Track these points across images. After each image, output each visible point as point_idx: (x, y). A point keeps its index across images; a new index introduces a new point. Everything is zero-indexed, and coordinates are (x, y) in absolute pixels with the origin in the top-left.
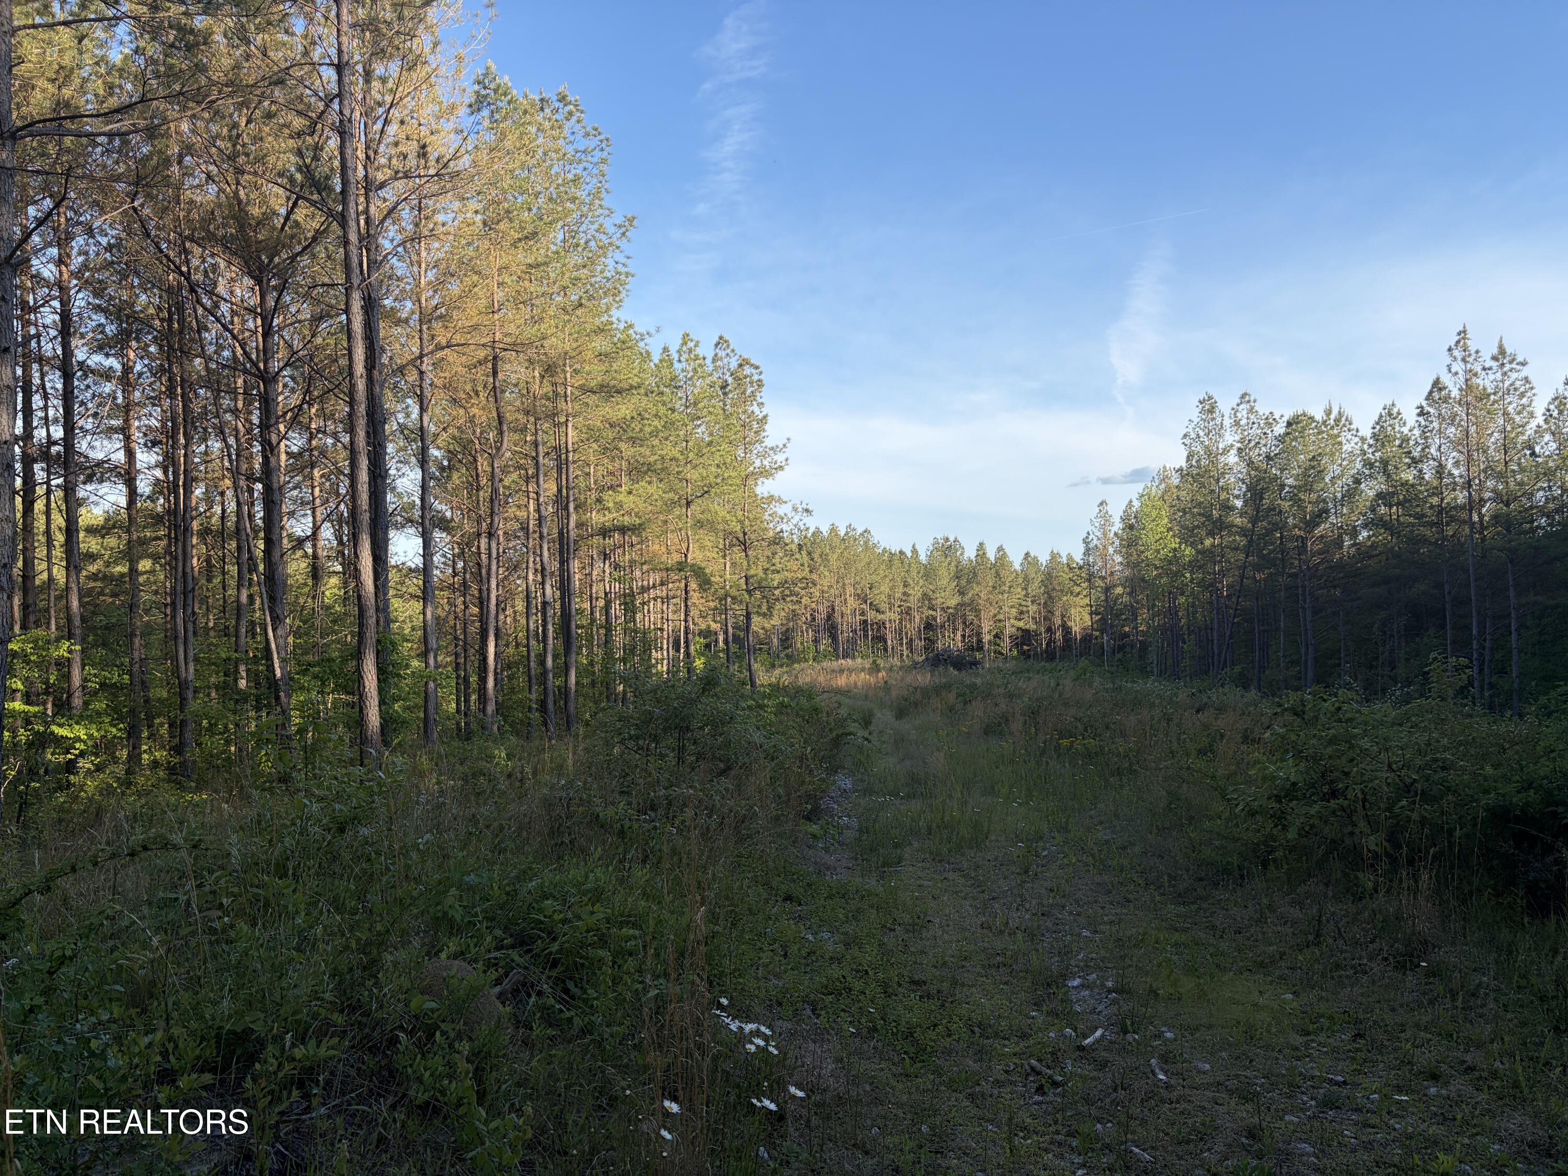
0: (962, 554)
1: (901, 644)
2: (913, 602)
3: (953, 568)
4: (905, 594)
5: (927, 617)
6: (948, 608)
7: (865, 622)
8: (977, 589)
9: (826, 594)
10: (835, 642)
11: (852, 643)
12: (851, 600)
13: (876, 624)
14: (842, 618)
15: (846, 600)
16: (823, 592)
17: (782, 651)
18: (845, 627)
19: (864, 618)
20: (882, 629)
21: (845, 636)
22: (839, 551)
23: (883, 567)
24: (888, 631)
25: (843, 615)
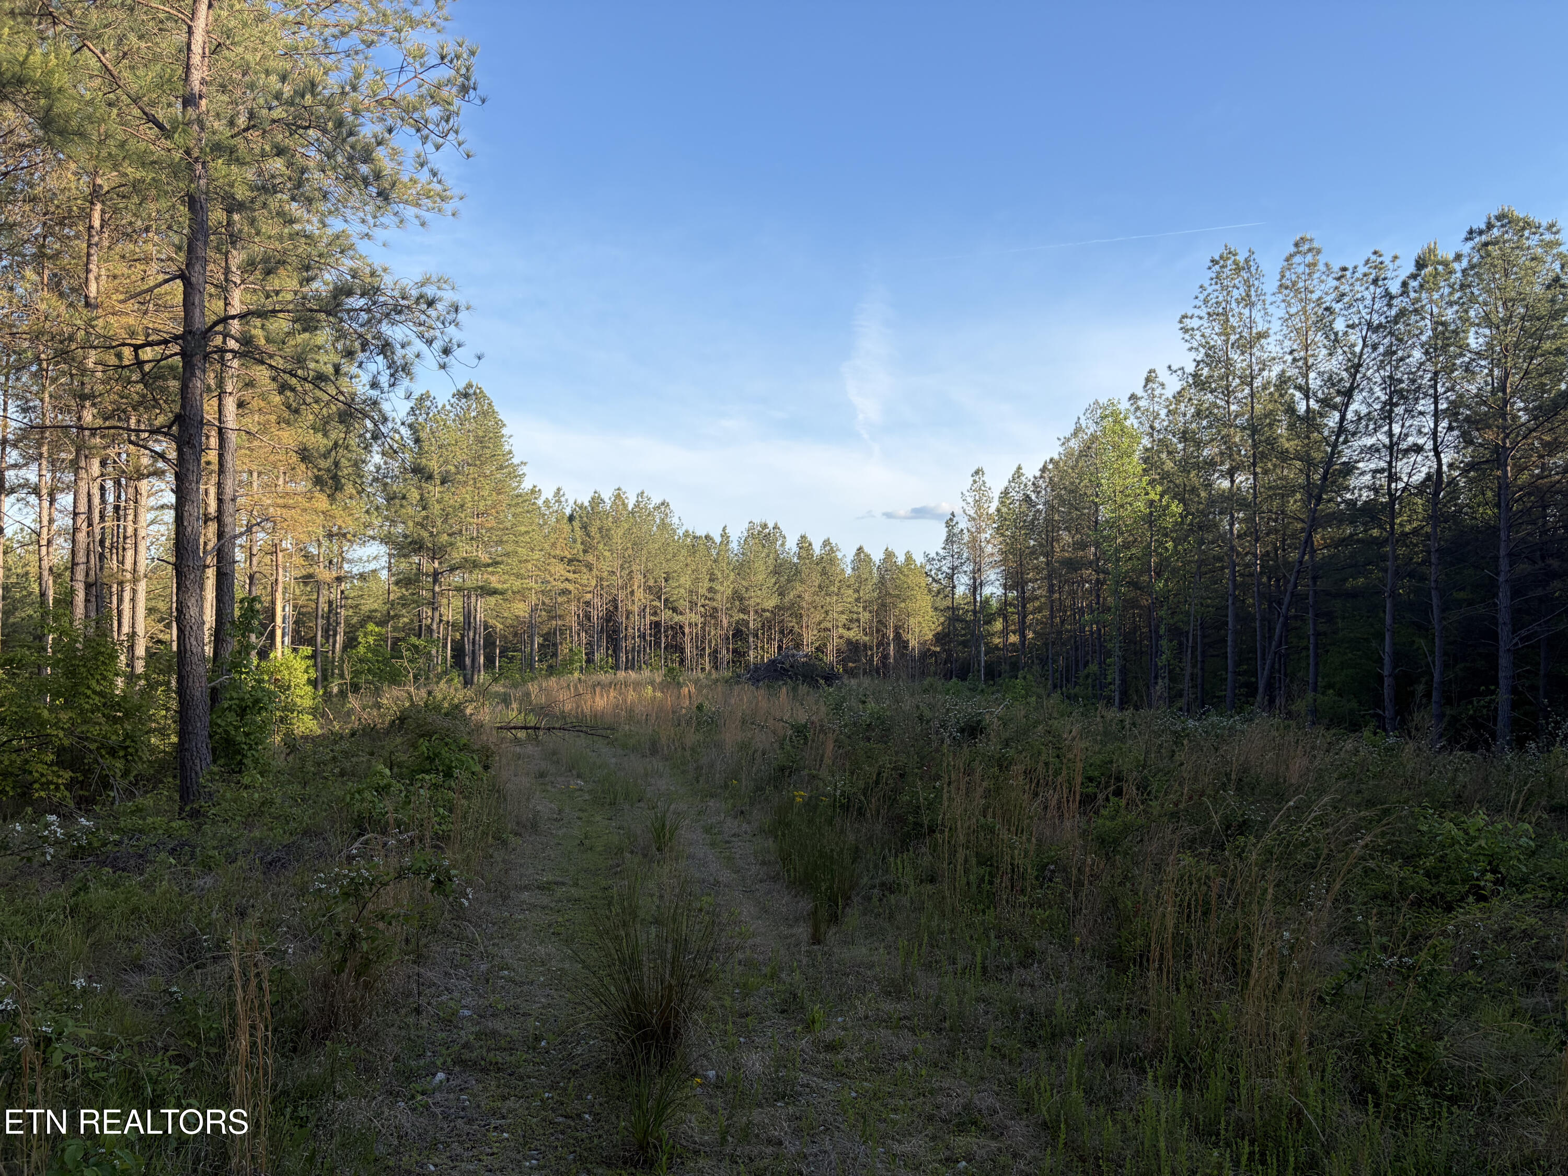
0: (783, 545)
1: (702, 656)
2: (720, 603)
3: (770, 561)
4: (710, 590)
5: (737, 623)
6: (764, 610)
7: (657, 625)
8: (800, 588)
9: (605, 584)
10: (616, 650)
11: (639, 652)
12: (640, 594)
13: (672, 628)
14: (627, 618)
15: (632, 592)
16: (601, 579)
17: (540, 661)
18: (630, 630)
19: (656, 619)
20: (680, 635)
21: (630, 642)
22: (626, 526)
23: (684, 552)
24: (687, 639)
25: (629, 613)
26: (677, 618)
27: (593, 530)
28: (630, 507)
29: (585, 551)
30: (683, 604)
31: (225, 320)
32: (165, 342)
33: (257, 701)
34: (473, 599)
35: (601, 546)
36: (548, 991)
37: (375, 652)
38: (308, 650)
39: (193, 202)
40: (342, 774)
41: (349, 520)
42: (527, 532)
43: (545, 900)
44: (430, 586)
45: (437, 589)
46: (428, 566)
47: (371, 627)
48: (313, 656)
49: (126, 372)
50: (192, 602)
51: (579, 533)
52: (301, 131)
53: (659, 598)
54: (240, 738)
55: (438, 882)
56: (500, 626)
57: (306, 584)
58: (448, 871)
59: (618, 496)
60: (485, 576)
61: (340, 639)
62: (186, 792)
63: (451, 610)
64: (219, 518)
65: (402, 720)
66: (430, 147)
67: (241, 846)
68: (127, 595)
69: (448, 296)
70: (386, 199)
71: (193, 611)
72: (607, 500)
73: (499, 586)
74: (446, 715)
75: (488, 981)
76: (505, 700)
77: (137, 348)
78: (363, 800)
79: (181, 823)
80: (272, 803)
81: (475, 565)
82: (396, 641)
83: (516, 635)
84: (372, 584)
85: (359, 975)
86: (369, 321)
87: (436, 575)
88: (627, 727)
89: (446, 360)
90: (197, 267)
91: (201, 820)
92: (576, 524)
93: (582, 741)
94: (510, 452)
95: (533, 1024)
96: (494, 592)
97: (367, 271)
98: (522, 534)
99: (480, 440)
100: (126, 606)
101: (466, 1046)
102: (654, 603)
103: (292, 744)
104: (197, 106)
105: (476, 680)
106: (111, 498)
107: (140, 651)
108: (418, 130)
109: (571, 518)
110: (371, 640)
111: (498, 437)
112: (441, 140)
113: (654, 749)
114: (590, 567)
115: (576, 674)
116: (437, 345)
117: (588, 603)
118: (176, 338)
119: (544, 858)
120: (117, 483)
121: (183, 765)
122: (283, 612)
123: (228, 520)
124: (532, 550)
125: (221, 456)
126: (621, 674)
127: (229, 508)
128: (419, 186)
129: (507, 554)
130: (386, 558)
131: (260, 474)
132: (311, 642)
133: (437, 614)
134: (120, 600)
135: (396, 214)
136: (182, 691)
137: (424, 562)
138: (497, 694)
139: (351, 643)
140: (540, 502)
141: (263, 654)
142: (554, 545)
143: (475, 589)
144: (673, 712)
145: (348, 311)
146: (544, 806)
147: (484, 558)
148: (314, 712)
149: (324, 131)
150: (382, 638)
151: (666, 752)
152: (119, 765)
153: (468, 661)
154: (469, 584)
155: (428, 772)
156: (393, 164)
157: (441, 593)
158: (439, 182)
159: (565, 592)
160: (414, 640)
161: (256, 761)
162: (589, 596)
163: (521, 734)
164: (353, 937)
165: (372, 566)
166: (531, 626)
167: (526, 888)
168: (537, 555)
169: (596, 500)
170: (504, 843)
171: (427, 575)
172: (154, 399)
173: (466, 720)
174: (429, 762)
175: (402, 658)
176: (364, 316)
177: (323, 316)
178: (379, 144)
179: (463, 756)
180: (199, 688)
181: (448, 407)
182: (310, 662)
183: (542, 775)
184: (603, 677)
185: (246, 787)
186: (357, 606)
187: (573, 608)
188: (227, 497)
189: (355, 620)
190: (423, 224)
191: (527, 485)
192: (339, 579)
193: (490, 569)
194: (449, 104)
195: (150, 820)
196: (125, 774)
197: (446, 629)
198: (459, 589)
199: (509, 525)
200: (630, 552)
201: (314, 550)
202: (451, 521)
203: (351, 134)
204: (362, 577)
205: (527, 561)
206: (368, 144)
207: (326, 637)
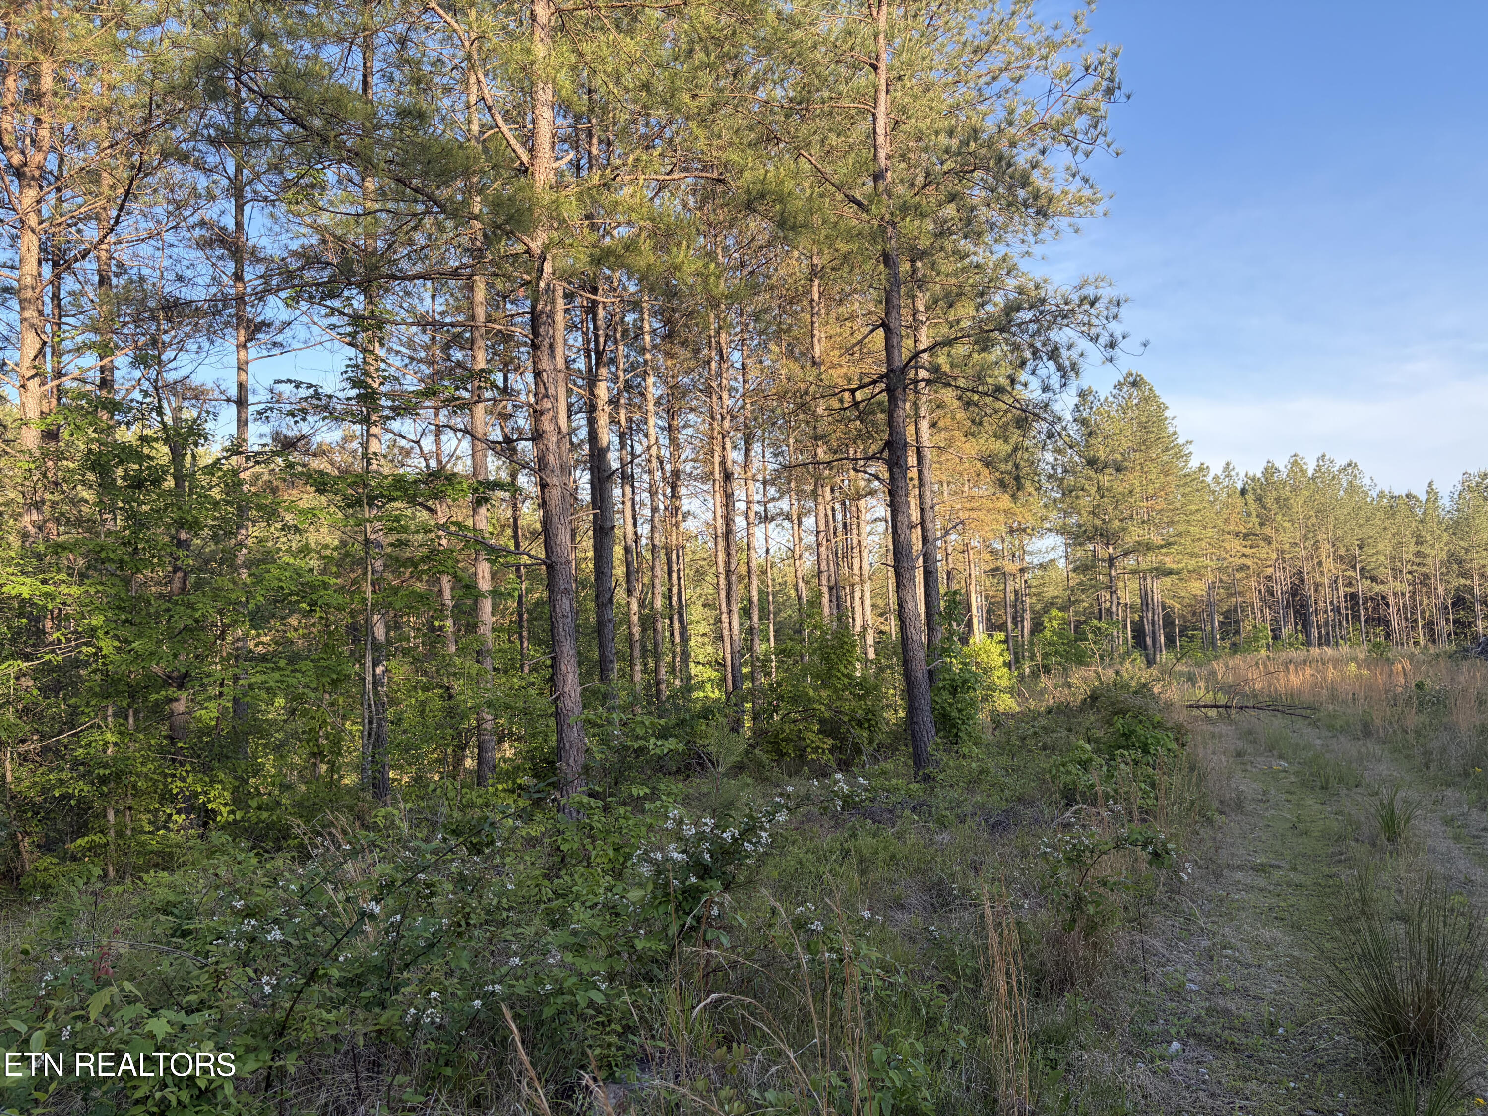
1: (1414, 629)
2: (1433, 568)
4: (1419, 554)
5: (1457, 589)
7: (1353, 596)
9: (1287, 556)
10: (1306, 625)
11: (1334, 627)
12: (1329, 564)
13: (1372, 599)
14: (1316, 591)
15: (1320, 564)
16: (1283, 552)
17: (1222, 639)
18: (1321, 604)
19: (1352, 590)
20: (1382, 607)
21: (1322, 617)
22: (1307, 494)
23: (1380, 515)
24: (1392, 610)
25: (1317, 586)
26: (1377, 588)
27: (1269, 502)
28: (1310, 473)
29: (1262, 525)
30: (1384, 573)
31: (916, 355)
32: (874, 382)
33: (965, 682)
34: (1149, 581)
35: (1279, 518)
36: (1278, 978)
37: (1060, 636)
38: (1001, 636)
39: (887, 259)
40: (1044, 748)
41: (1028, 516)
42: (1198, 511)
43: (1261, 882)
44: (1106, 571)
45: (1113, 573)
46: (1103, 552)
47: (1054, 612)
48: (1006, 642)
49: (848, 413)
50: (909, 597)
51: (1253, 507)
52: (968, 176)
53: (1354, 567)
54: (955, 714)
55: (1156, 854)
56: (1178, 606)
57: (994, 576)
58: (1164, 845)
59: (1295, 463)
60: (1160, 557)
61: (1027, 625)
62: (918, 759)
63: (1129, 591)
64: (922, 523)
65: (1094, 697)
66: (1080, 156)
67: (968, 809)
68: (857, 595)
69: (1106, 293)
70: (1045, 216)
71: (910, 605)
72: (1282, 468)
73: (1174, 566)
74: (1136, 693)
75: (1212, 959)
76: (1191, 678)
77: (853, 392)
78: (1069, 773)
79: (917, 785)
80: (988, 772)
81: (1147, 547)
82: (1078, 625)
83: (1194, 614)
84: (1052, 574)
85: (1087, 936)
86: (1039, 330)
87: (1111, 560)
88: (1331, 707)
89: (1113, 353)
90: (894, 314)
91: (932, 783)
92: (1250, 497)
93: (1278, 722)
94: (1175, 433)
95: (1266, 1009)
96: (1170, 573)
97: (1031, 285)
98: (1193, 513)
99: (1143, 426)
100: (857, 603)
101: (1197, 1019)
102: (1347, 573)
103: (997, 720)
104: (884, 178)
105: (1158, 659)
106: (839, 517)
107: (870, 640)
108: (1069, 144)
109: (1243, 492)
110: (1055, 624)
111: (1161, 421)
112: (1090, 147)
113: (1367, 731)
114: (1268, 540)
115: (1263, 652)
116: (1103, 340)
117: (1269, 578)
118: (882, 377)
119: (1255, 839)
120: (843, 504)
121: (914, 737)
122: (976, 602)
123: (929, 525)
124: (1205, 528)
125: (920, 472)
126: (1315, 651)
127: (929, 515)
128: (1070, 197)
129: (1180, 535)
130: (1063, 548)
131: (949, 483)
132: (1002, 627)
133: (1115, 597)
134: (852, 598)
135: (1052, 227)
136: (908, 675)
137: (1099, 548)
138: (1181, 674)
139: (1037, 628)
140: (1209, 479)
141: (965, 641)
142: (1227, 521)
143: (1150, 571)
144: (1387, 692)
145: (1019, 325)
146: (1249, 787)
147: (1157, 540)
148: (1011, 691)
149: (987, 170)
150: (1065, 622)
151: (1382, 734)
152: (865, 734)
153: (1149, 641)
154: (1143, 566)
155: (1127, 748)
156: (1046, 183)
157: (1117, 577)
158: (1091, 187)
159: (1243, 568)
160: (1095, 622)
161: (969, 735)
162: (1270, 571)
163: (1212, 713)
164: (1080, 900)
165: (1051, 556)
166: (1210, 604)
167: (1239, 868)
168: (1210, 532)
169: (1270, 470)
170: (1210, 821)
171: (1103, 560)
172: (868, 432)
173: (1155, 698)
174: (1126, 739)
175: (1087, 639)
176: (1033, 327)
177: (996, 334)
178: (1034, 167)
179: (1159, 733)
180: (920, 669)
181: (1110, 399)
182: (1005, 646)
183: (1239, 754)
184: (1293, 654)
185: (964, 757)
186: (1039, 594)
187: (1253, 583)
188: (927, 506)
189: (1038, 607)
190: (1076, 231)
191: (1194, 464)
192: (1022, 571)
193: (1164, 550)
194: (1096, 110)
195: (894, 781)
196: (871, 741)
197: (1125, 611)
198: (1134, 572)
199: (1178, 505)
200: (1314, 520)
201: (998, 546)
202: (1121, 507)
203: (1009, 165)
204: (1042, 567)
205: (1200, 539)
206: (1024, 170)
207: (1015, 624)
